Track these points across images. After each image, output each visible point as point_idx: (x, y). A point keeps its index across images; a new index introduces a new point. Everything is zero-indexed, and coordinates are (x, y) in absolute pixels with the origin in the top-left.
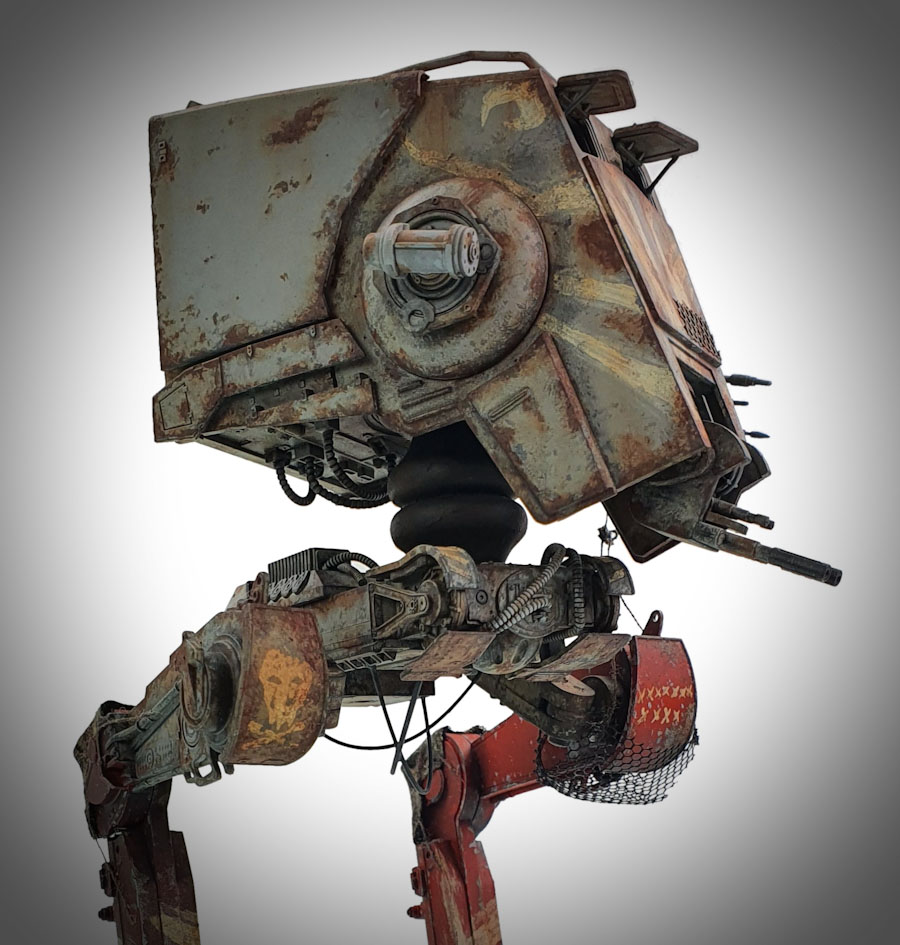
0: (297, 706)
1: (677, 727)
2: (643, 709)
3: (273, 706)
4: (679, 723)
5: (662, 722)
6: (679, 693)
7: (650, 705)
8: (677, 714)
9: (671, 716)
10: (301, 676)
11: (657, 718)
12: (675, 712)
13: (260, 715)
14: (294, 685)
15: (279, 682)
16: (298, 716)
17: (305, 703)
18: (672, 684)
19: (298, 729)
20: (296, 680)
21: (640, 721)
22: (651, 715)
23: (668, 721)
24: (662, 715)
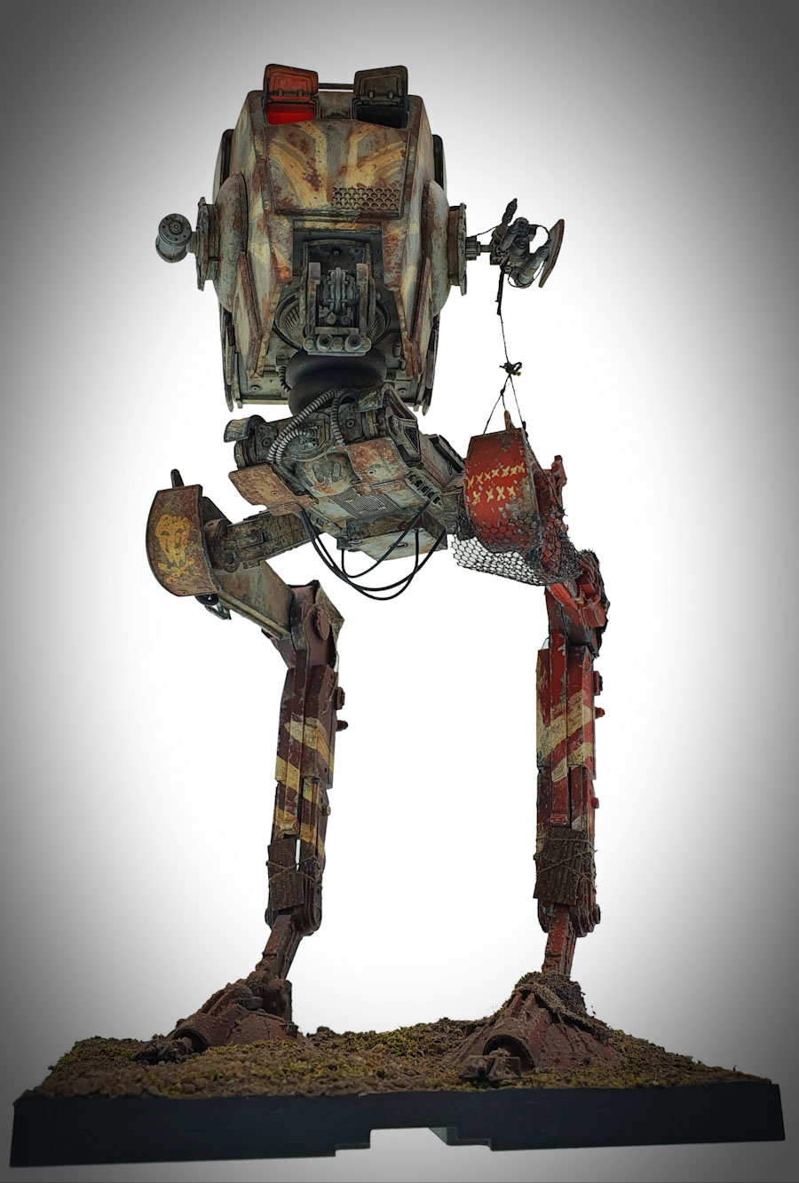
0: (183, 547)
1: (516, 500)
2: (474, 493)
3: (168, 551)
4: (517, 497)
5: (499, 499)
6: (510, 472)
7: (480, 487)
8: (511, 490)
9: (506, 493)
10: (182, 527)
11: (491, 497)
12: (508, 489)
13: (162, 558)
14: (178, 534)
15: (168, 534)
16: (187, 554)
17: (188, 544)
18: (502, 467)
19: (190, 563)
20: (180, 531)
21: (475, 503)
22: (484, 497)
23: (504, 497)
24: (496, 493)
